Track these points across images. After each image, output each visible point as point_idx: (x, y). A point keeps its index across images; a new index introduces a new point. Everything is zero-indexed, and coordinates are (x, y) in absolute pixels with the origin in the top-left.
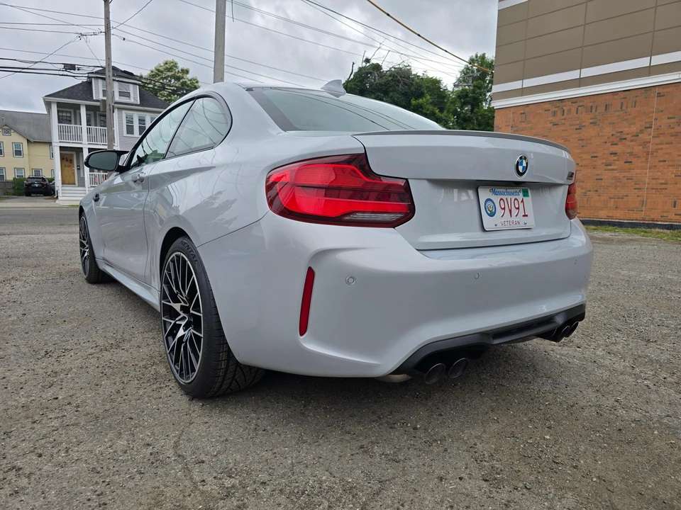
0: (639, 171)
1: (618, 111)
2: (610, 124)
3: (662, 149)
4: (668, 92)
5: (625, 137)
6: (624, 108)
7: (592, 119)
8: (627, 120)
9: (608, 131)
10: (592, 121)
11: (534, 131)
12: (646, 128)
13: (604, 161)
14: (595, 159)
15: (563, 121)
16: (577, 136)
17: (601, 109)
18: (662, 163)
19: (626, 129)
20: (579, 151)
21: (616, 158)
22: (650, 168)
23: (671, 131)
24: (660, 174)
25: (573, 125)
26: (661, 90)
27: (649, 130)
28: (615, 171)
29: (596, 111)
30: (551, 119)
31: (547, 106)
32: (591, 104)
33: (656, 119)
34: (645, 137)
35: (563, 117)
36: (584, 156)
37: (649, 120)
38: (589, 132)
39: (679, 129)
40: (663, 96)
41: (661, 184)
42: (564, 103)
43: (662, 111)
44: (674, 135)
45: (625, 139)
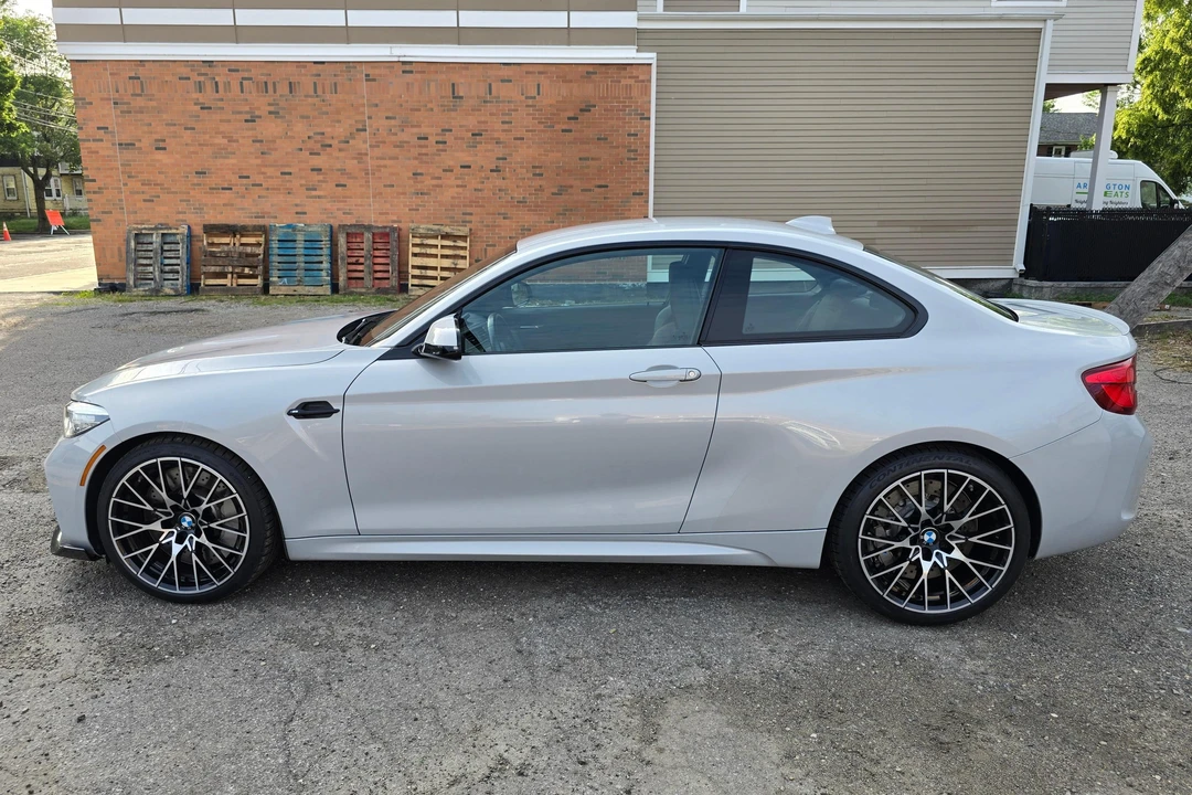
0: (359, 201)
1: (311, 96)
2: (302, 117)
3: (385, 166)
4: (380, 75)
5: (329, 142)
6: (319, 92)
7: (269, 105)
8: (327, 113)
9: (300, 128)
10: (272, 109)
11: (165, 116)
12: (358, 130)
13: (303, 182)
14: (287, 177)
15: (220, 104)
16: (250, 133)
17: (283, 89)
18: (389, 189)
19: (329, 130)
20: (259, 161)
21: (321, 177)
22: (374, 197)
23: (393, 138)
24: (388, 206)
25: (239, 112)
26: (372, 72)
27: (362, 133)
28: (324, 200)
29: (275, 92)
30: (194, 96)
31: (185, 71)
32: (264, 79)
33: (370, 118)
34: (360, 143)
35: (218, 96)
36: (269, 171)
37: (359, 118)
38: (269, 128)
39: (404, 136)
40: (374, 80)
41: (394, 222)
42: (215, 70)
43: (377, 105)
44: (400, 145)
45: (330, 146)
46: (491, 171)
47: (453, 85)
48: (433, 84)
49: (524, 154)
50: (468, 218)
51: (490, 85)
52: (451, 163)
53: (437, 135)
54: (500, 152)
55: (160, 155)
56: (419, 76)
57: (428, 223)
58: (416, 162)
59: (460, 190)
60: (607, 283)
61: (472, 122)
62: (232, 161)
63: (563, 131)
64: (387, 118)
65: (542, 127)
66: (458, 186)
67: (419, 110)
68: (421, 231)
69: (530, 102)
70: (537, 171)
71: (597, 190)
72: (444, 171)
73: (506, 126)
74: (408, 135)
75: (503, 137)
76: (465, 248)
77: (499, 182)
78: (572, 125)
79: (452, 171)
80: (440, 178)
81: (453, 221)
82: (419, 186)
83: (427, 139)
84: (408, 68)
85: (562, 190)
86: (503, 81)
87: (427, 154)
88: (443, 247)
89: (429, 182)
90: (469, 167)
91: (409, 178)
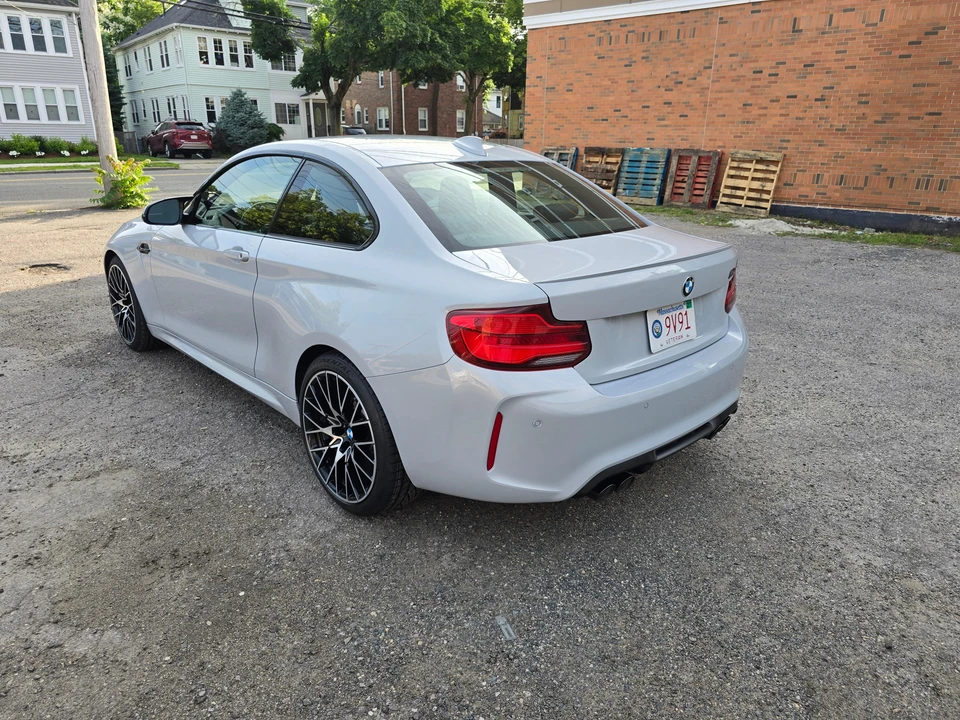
0: (695, 129)
1: (675, 42)
2: (665, 60)
3: (721, 99)
4: (732, 17)
5: (681, 80)
6: (681, 38)
7: (644, 51)
8: (683, 55)
9: (663, 70)
10: (644, 54)
11: (575, 66)
12: (706, 68)
13: (657, 114)
14: (646, 110)
15: (610, 54)
16: (626, 75)
17: (655, 38)
18: (721, 119)
19: (683, 69)
20: (629, 98)
21: (670, 109)
22: (708, 125)
23: (733, 74)
24: (717, 133)
25: (622, 59)
26: (724, 15)
27: (708, 70)
28: (669, 128)
29: (649, 40)
30: (595, 48)
31: (592, 30)
32: (643, 30)
33: (716, 56)
34: (705, 80)
35: (610, 47)
36: (635, 105)
37: (708, 57)
38: (640, 71)
39: (741, 71)
40: (726, 22)
41: (719, 147)
42: (612, 27)
43: (724, 45)
44: (735, 80)
45: (681, 83)
46: (816, 100)
47: (795, 19)
48: (776, 21)
49: (854, 82)
50: (785, 145)
51: (831, 16)
52: (779, 94)
53: (771, 68)
54: (828, 80)
55: (569, 96)
56: (763, 15)
57: (748, 149)
58: (748, 94)
59: (783, 118)
60: (919, 214)
61: (806, 54)
62: (612, 98)
63: (901, 57)
64: (731, 55)
65: (878, 54)
66: (781, 115)
67: (760, 46)
68: (739, 156)
69: (870, 29)
70: (863, 99)
71: (927, 118)
72: (772, 101)
73: (840, 56)
74: (746, 71)
75: (834, 66)
76: (774, 172)
77: (822, 111)
78: (913, 50)
79: (778, 101)
80: (766, 108)
81: (771, 147)
82: (747, 116)
83: (761, 72)
84: (757, 8)
85: (887, 118)
86: (845, 11)
87: (759, 87)
88: (756, 170)
89: (755, 112)
90: (795, 97)
91: (740, 108)
